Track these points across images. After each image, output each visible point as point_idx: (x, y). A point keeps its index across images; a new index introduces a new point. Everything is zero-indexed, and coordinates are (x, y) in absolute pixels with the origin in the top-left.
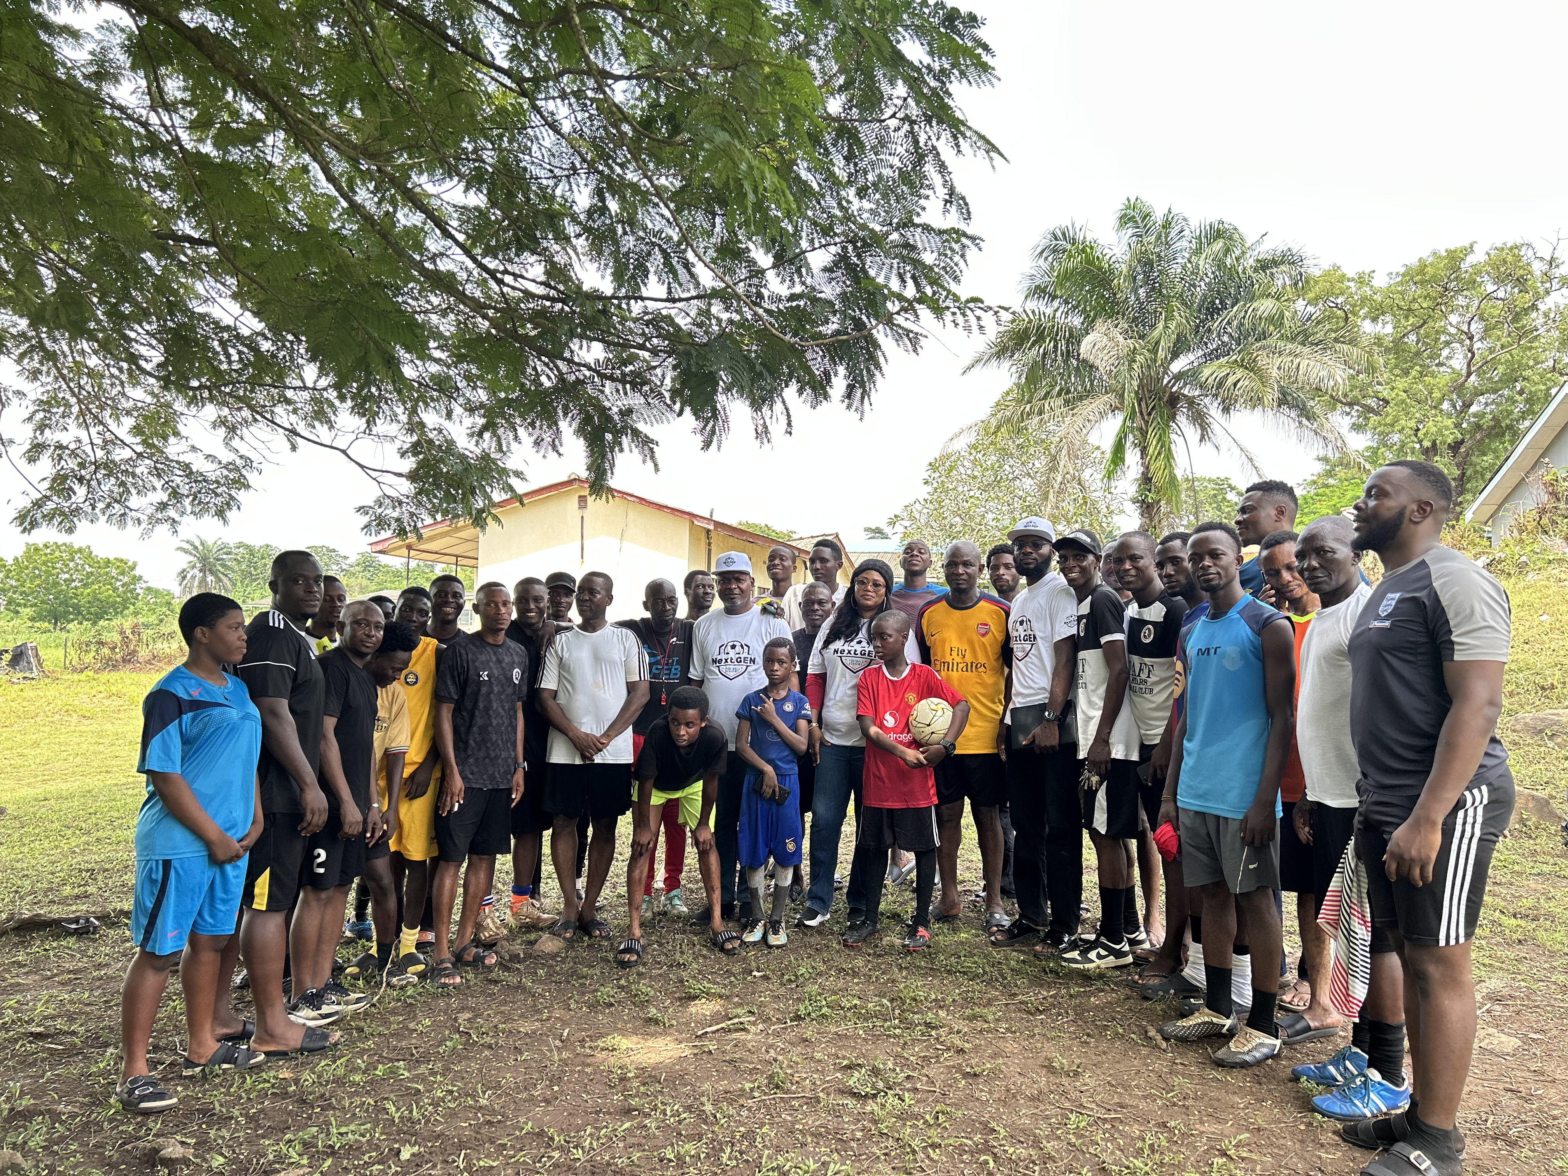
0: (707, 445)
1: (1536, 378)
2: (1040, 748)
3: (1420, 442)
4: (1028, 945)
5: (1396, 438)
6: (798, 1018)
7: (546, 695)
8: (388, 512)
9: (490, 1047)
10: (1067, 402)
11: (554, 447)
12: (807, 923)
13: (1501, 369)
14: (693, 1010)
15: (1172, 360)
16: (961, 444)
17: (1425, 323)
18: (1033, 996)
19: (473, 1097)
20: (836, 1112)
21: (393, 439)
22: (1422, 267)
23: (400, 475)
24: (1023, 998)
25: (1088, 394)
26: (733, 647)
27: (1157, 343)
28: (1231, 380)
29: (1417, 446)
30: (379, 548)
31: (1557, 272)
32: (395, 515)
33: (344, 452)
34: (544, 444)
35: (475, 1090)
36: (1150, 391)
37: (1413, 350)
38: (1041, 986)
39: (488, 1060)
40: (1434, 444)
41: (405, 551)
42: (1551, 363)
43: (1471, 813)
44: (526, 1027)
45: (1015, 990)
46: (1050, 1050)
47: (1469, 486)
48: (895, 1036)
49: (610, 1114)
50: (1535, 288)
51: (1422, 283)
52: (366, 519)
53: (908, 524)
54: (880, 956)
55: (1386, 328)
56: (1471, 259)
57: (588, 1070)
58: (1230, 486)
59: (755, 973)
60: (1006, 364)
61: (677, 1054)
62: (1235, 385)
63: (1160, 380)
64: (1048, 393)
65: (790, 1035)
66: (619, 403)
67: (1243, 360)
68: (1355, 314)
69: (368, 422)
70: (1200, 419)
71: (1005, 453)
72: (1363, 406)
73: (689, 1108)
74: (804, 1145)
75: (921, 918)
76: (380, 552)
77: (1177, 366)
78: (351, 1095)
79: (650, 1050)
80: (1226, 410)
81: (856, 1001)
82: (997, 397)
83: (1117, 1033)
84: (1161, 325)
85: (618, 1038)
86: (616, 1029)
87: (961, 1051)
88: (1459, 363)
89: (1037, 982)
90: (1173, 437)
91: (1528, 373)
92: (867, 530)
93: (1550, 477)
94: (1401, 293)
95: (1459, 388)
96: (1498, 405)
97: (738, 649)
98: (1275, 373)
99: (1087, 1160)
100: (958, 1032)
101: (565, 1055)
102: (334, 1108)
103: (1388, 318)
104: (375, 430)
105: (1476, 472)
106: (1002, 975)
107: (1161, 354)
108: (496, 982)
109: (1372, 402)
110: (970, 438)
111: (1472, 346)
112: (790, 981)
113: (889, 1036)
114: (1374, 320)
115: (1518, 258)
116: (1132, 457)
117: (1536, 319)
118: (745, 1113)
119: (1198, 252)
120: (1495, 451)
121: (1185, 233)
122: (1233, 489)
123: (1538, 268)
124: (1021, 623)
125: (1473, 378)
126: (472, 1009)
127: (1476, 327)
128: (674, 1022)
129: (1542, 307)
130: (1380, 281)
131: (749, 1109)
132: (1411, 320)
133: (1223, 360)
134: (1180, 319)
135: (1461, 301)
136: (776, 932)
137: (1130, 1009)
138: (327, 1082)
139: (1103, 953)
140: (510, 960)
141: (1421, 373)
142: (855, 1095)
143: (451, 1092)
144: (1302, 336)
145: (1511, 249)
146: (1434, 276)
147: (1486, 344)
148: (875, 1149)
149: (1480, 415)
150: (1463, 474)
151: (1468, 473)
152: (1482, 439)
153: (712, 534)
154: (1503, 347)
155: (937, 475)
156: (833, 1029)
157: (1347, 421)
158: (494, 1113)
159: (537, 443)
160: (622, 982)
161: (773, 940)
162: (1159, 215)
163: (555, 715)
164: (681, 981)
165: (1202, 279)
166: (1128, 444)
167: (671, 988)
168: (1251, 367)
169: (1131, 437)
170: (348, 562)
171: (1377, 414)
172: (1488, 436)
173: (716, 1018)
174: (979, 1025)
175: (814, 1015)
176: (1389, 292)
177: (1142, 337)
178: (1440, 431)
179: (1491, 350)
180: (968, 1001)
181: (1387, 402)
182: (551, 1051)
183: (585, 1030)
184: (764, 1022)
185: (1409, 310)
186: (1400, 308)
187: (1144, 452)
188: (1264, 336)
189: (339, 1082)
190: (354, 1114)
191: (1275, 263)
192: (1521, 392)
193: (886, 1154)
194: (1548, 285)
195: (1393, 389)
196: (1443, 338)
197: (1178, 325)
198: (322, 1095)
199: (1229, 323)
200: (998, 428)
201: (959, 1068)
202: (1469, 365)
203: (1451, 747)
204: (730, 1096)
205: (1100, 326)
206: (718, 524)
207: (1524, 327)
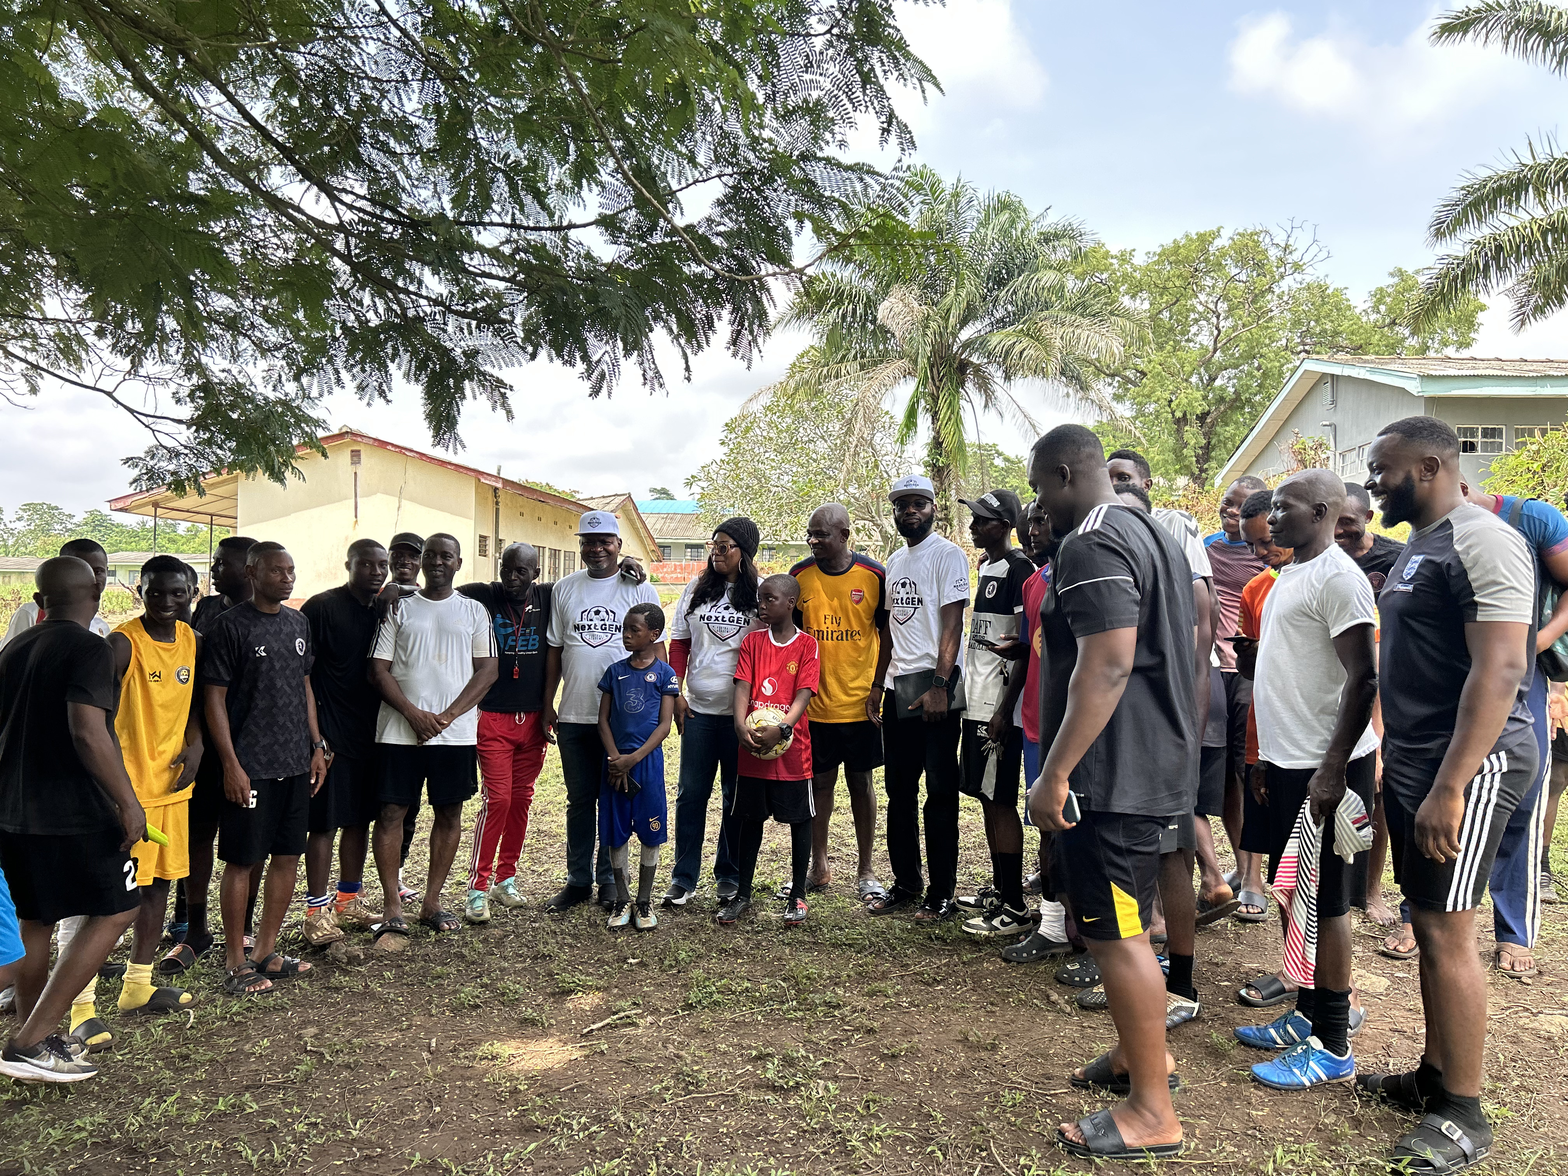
0: (596, 392)
1: (1272, 355)
2: (930, 715)
3: (1173, 413)
4: (905, 912)
5: (1151, 408)
6: (690, 1007)
7: (380, 668)
8: (162, 464)
9: (348, 1066)
10: (862, 367)
11: (382, 394)
12: (675, 901)
13: (1243, 346)
14: (570, 1005)
15: (961, 328)
16: (756, 407)
17: (1178, 300)
18: (926, 965)
19: (342, 1129)
20: (760, 1109)
21: (166, 382)
22: (1177, 247)
23: (180, 422)
24: (917, 969)
25: (883, 357)
26: (597, 613)
27: (949, 310)
28: (1018, 348)
29: (1170, 416)
30: (120, 505)
31: (1290, 259)
32: (171, 467)
33: (109, 394)
34: (369, 390)
35: (343, 1120)
36: (941, 358)
37: (1168, 326)
38: (930, 954)
39: (347, 1081)
40: (1185, 415)
41: (151, 509)
42: (1284, 342)
43: (1488, 778)
44: (385, 1039)
45: (906, 961)
46: (958, 1024)
47: (1213, 454)
48: (797, 1020)
49: (507, 1133)
50: (1271, 272)
51: (1177, 262)
52: (135, 472)
53: (705, 484)
54: (758, 932)
55: (1141, 305)
56: (1218, 243)
57: (471, 1084)
58: (997, 452)
59: (631, 961)
60: (807, 326)
61: (566, 1057)
62: (1021, 353)
63: (950, 347)
64: (844, 357)
65: (686, 1025)
66: (462, 343)
67: (1029, 330)
68: (1117, 290)
69: (132, 362)
70: (984, 385)
71: (800, 416)
72: (1124, 378)
73: (597, 1119)
74: (734, 1151)
75: (797, 892)
76: (121, 510)
77: (965, 334)
78: (193, 1138)
79: (534, 1055)
80: (1008, 378)
81: (747, 984)
82: (792, 359)
83: (1020, 1000)
84: (952, 293)
85: (497, 1045)
86: (489, 1034)
87: (870, 1031)
88: (1205, 339)
89: (925, 950)
90: (962, 402)
91: (1264, 350)
92: (653, 490)
93: (1298, 446)
94: (1158, 272)
95: (1207, 363)
96: (1240, 379)
97: (603, 614)
98: (1058, 343)
99: (1032, 1139)
100: (863, 1010)
101: (440, 1069)
102: (174, 1157)
103: (1145, 295)
104: (142, 372)
105: (1219, 441)
106: (890, 945)
107: (952, 321)
108: (337, 990)
109: (1130, 374)
110: (766, 400)
111: (1218, 323)
112: (671, 966)
113: (791, 1020)
114: (1133, 297)
115: (1257, 243)
116: (924, 422)
117: (1271, 301)
118: (659, 1119)
119: (984, 224)
120: (1236, 423)
121: (975, 202)
122: (1000, 454)
123: (1273, 253)
124: (904, 585)
125: (1218, 353)
126: (317, 1023)
127: (1222, 307)
128: (553, 1022)
129: (1277, 291)
130: (1139, 260)
131: (663, 1115)
132: (1165, 298)
133: (1010, 329)
134: (971, 287)
135: (1209, 282)
136: (645, 915)
137: (1025, 974)
138: (159, 1125)
139: (1007, 919)
140: (349, 963)
141: (1174, 348)
142: (773, 1088)
143: (315, 1125)
144: (1080, 307)
145: (1252, 234)
146: (1187, 257)
147: (1229, 323)
148: (811, 1149)
149: (1223, 389)
150: (1209, 443)
151: (1213, 442)
152: (1225, 411)
153: (500, 493)
154: (1244, 326)
155: (733, 436)
156: (728, 1015)
157: (1110, 390)
158: (371, 1145)
159: (361, 388)
160: (485, 980)
161: (642, 923)
162: (948, 183)
163: (391, 689)
164: (550, 974)
165: (990, 249)
166: (920, 409)
167: (542, 982)
168: (1036, 337)
169: (923, 403)
170: (75, 520)
171: (1135, 384)
172: (1230, 408)
173: (598, 1013)
174: (882, 1001)
175: (705, 1003)
176: (1147, 270)
177: (935, 304)
178: (1190, 404)
179: (1234, 328)
180: (862, 976)
181: (1144, 374)
182: (421, 1065)
183: (452, 1037)
184: (652, 1013)
185: (1165, 288)
186: (1156, 286)
187: (935, 418)
188: (1047, 306)
189: (174, 1124)
190: (200, 1162)
191: (1057, 237)
192: (1259, 369)
193: (825, 1153)
194: (1282, 270)
195: (1150, 362)
196: (1192, 316)
197: (968, 294)
198: (155, 1142)
199: (1015, 292)
200: (796, 389)
201: (874, 1049)
202: (1215, 342)
203: (1471, 711)
204: (635, 1103)
205: (897, 291)
206: (506, 482)
207: (1261, 308)
